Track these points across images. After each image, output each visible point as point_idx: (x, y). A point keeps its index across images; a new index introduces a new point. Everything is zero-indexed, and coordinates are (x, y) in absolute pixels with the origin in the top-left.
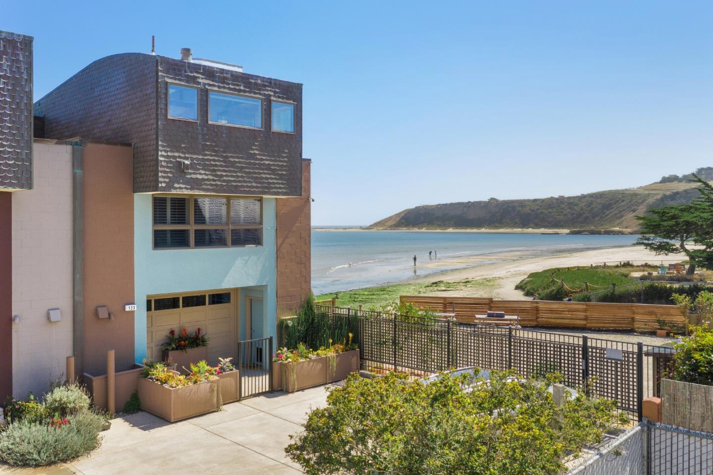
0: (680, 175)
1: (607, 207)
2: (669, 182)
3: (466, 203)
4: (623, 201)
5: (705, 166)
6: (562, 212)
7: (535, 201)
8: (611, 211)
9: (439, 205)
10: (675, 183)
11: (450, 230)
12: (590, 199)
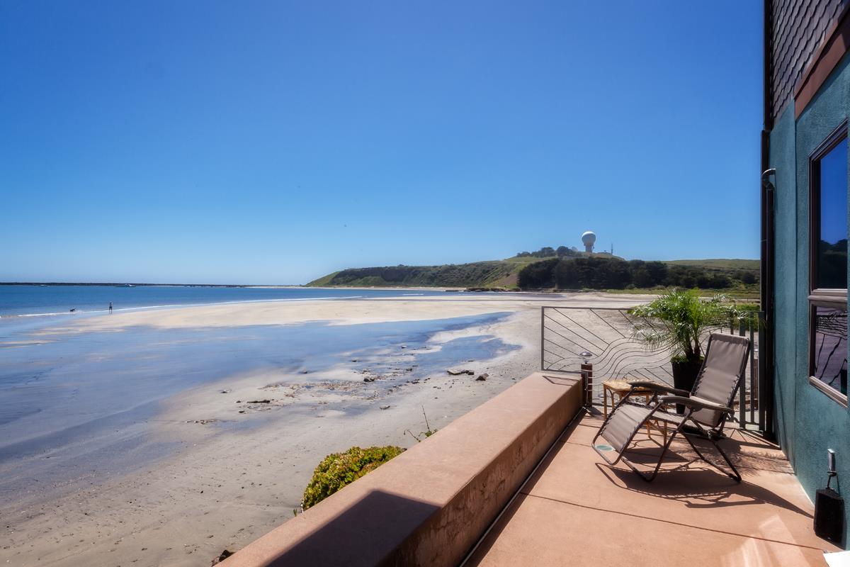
0: (530, 252)
1: (486, 272)
4: (497, 269)
5: (546, 247)
6: (454, 276)
8: (488, 276)
10: (528, 258)
11: (373, 288)
12: (474, 267)
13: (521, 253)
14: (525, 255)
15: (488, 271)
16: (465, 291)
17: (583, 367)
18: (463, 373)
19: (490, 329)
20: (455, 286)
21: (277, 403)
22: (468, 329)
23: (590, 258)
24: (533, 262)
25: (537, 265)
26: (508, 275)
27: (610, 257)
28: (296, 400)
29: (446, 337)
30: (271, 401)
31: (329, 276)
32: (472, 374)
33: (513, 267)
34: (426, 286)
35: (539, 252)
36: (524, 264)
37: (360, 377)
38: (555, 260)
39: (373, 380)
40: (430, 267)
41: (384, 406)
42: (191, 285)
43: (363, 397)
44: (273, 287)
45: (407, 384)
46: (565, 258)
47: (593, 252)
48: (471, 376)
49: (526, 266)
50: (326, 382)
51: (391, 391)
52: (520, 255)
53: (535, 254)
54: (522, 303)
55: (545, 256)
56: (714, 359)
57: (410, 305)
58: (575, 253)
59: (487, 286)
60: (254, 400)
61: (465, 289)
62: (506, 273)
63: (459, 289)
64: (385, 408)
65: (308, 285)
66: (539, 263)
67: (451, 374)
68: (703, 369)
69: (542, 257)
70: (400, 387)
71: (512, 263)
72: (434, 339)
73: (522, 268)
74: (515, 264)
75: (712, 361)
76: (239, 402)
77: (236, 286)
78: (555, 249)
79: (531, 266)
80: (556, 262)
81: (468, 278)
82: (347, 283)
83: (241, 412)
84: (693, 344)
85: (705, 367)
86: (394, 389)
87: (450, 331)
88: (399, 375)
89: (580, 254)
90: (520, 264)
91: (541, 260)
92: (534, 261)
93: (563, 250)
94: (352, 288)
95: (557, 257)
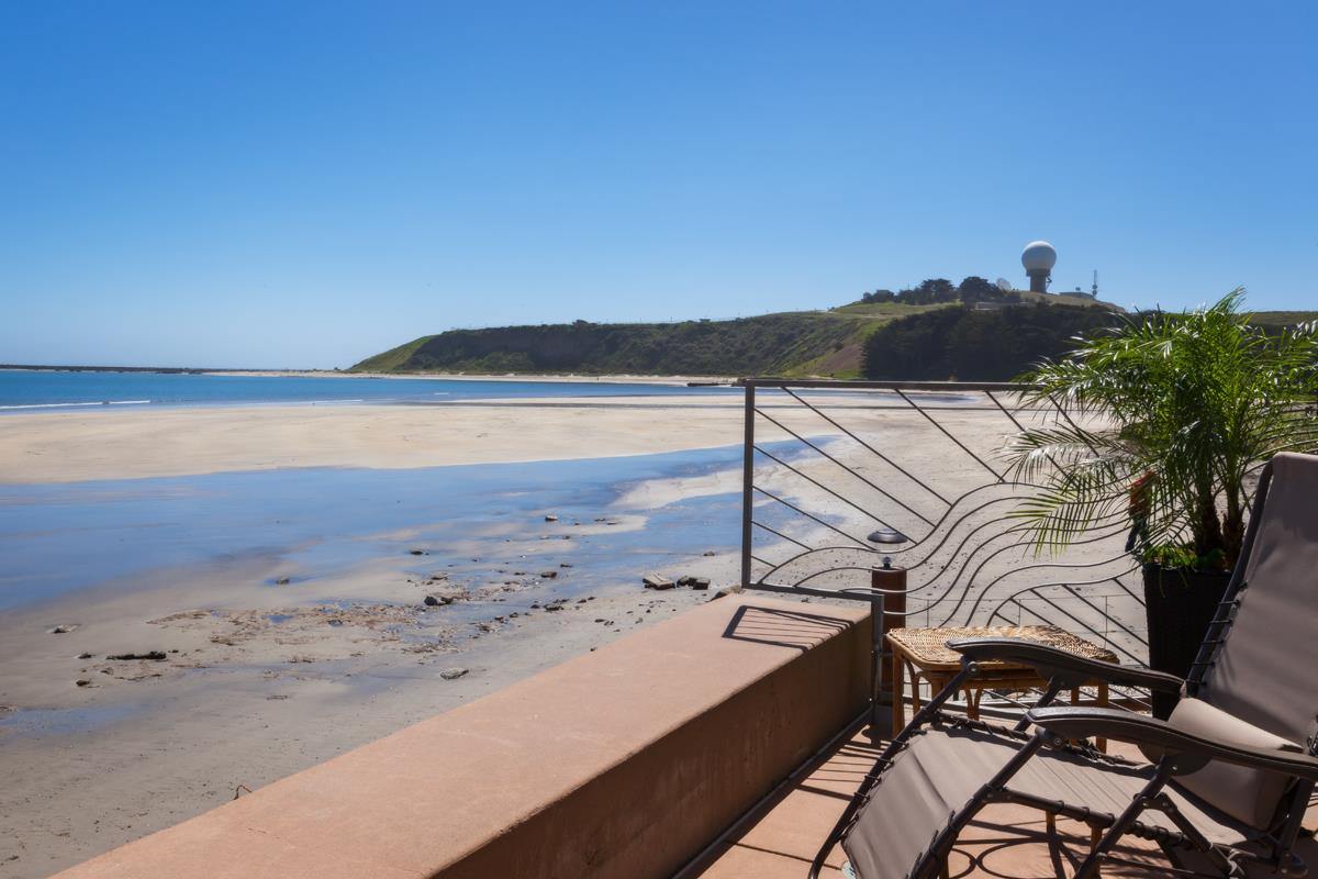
0: (896, 292)
1: (786, 340)
2: (879, 301)
3: (538, 327)
4: (812, 331)
5: (935, 277)
6: (709, 348)
7: (662, 327)
8: (791, 348)
9: (488, 329)
10: (889, 305)
11: (511, 377)
12: (757, 326)
13: (873, 292)
14: (883, 297)
15: (791, 337)
16: (733, 385)
17: (879, 578)
18: (681, 583)
19: (775, 476)
20: (710, 374)
21: (184, 661)
22: (721, 475)
23: (1039, 304)
24: (901, 317)
25: (911, 321)
26: (839, 347)
27: (1088, 303)
28: (235, 653)
29: (661, 494)
30: (169, 656)
31: (405, 347)
32: (703, 586)
33: (851, 328)
34: (639, 374)
35: (917, 290)
36: (880, 318)
37: (418, 593)
38: (954, 309)
39: (448, 602)
40: (649, 326)
41: (451, 670)
42: (72, 369)
43: (406, 646)
44: (270, 375)
45: (532, 611)
46: (982, 307)
47: (1049, 290)
48: (699, 593)
49: (884, 324)
50: (328, 606)
51: (485, 629)
52: (868, 299)
53: (907, 297)
54: (867, 414)
55: (931, 301)
56: (1276, 556)
57: (592, 418)
58: (1005, 292)
59: (788, 374)
60: (124, 653)
61: (735, 380)
62: (834, 341)
63: (720, 380)
64: (455, 676)
65: (356, 369)
66: (916, 317)
67: (649, 585)
68: (1234, 593)
69: (923, 303)
70: (511, 621)
71: (849, 317)
72: (631, 499)
73: (872, 329)
74: (854, 321)
75: (1268, 564)
76: (87, 656)
77: (181, 370)
78: (956, 283)
79: (896, 324)
80: (954, 316)
81: (740, 353)
82: (450, 365)
83: (81, 684)
84: (1221, 503)
85: (1240, 586)
86: (494, 626)
87: (677, 480)
88: (518, 587)
89: (1015, 295)
90: (869, 321)
91: (920, 310)
92: (902, 312)
93: (975, 286)
94: (460, 377)
95: (958, 303)
